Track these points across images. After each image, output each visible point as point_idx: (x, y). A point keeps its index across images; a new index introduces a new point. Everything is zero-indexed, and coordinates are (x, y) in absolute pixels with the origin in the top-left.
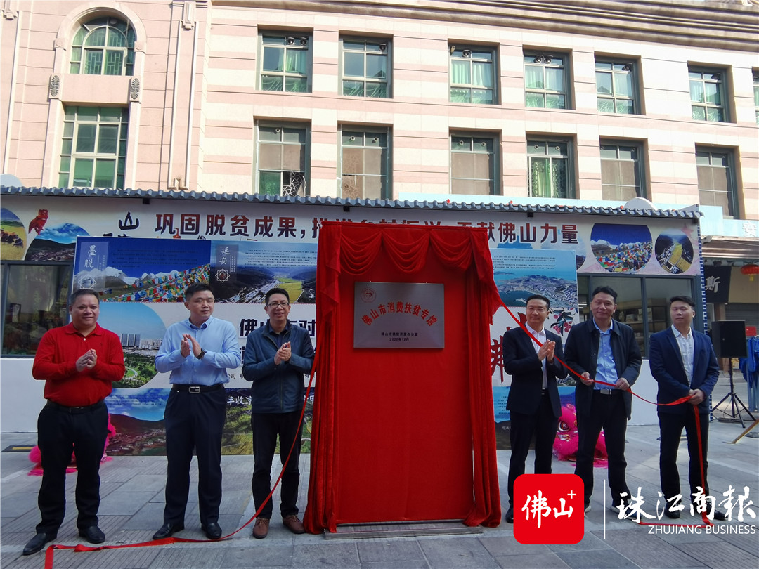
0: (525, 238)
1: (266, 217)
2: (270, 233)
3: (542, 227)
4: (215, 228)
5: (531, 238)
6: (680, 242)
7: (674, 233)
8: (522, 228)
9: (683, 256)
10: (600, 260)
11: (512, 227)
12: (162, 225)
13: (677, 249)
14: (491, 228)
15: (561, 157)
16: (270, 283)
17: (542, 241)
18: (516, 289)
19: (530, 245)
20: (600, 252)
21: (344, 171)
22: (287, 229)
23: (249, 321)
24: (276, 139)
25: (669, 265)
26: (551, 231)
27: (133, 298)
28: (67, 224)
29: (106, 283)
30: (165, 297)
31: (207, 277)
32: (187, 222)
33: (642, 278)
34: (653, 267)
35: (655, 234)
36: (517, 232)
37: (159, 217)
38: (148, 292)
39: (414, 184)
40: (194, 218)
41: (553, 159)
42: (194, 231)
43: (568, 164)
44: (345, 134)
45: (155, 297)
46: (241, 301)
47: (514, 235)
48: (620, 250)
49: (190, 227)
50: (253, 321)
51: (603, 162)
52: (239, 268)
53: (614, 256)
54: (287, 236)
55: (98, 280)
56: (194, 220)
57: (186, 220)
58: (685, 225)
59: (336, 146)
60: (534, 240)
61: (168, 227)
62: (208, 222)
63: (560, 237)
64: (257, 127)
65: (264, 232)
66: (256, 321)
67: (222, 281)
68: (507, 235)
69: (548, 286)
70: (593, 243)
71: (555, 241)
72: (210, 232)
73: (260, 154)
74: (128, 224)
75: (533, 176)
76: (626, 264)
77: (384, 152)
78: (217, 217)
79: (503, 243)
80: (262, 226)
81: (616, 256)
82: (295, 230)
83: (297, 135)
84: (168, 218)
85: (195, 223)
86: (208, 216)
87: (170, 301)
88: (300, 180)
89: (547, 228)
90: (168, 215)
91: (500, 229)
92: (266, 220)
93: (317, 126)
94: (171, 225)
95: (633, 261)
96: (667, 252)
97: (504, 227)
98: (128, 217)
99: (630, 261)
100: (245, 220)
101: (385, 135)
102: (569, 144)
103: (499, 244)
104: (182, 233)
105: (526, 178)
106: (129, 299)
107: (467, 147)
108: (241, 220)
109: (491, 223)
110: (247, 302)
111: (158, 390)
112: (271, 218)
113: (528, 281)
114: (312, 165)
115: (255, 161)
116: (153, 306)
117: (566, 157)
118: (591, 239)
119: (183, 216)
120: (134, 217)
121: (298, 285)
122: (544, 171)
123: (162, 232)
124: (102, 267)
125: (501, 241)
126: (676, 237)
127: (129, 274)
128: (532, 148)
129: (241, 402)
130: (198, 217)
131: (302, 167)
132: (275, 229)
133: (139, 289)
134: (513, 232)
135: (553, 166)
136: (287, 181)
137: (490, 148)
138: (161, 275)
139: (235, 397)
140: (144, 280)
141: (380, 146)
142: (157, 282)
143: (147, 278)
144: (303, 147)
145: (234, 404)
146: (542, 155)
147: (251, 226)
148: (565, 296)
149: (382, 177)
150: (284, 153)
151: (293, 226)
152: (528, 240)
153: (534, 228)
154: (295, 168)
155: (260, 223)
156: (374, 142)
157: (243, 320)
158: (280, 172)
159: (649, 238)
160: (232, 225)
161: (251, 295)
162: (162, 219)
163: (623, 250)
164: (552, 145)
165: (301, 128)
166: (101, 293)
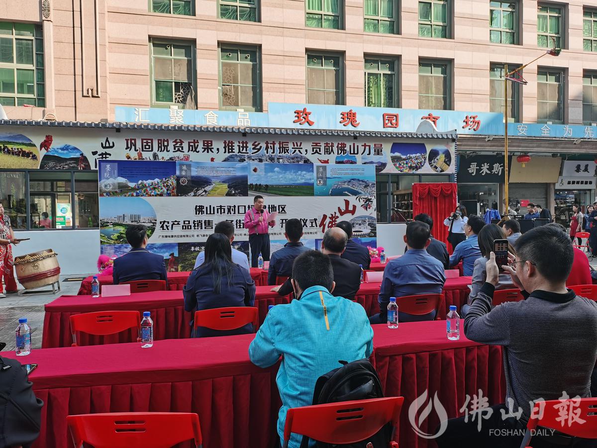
0: (352, 152)
1: (194, 140)
2: (197, 150)
3: (362, 146)
4: (163, 148)
5: (356, 152)
6: (443, 153)
7: (441, 148)
8: (350, 146)
9: (445, 162)
10: (395, 165)
11: (344, 145)
12: (129, 146)
13: (441, 157)
14: (332, 146)
15: (389, 73)
16: (210, 185)
17: (362, 154)
18: (343, 186)
19: (355, 156)
20: (396, 160)
21: (223, 80)
22: (208, 148)
23: (199, 206)
24: (167, 54)
25: (436, 167)
26: (367, 148)
27: (135, 194)
28: (66, 145)
29: (119, 186)
30: (153, 194)
31: (175, 182)
32: (145, 144)
33: (419, 175)
34: (427, 169)
35: (429, 148)
36: (347, 148)
37: (127, 140)
38: (143, 191)
39: (279, 93)
40: (150, 141)
41: (383, 74)
42: (150, 150)
43: (395, 79)
44: (223, 50)
45: (147, 194)
46: (195, 195)
47: (346, 150)
48: (407, 159)
49: (147, 147)
50: (202, 206)
51: (420, 77)
52: (192, 177)
53: (404, 163)
54: (208, 152)
55: (114, 185)
56: (150, 143)
57: (145, 143)
58: (448, 143)
59: (217, 61)
60: (357, 153)
61: (133, 147)
62: (159, 143)
63: (372, 151)
64: (152, 44)
65: (194, 150)
66: (204, 207)
67: (184, 185)
68: (341, 150)
69: (361, 184)
70: (392, 155)
71: (369, 154)
72: (160, 150)
73: (155, 66)
74: (107, 145)
75: (369, 87)
76: (411, 168)
77: (254, 67)
78: (164, 141)
79: (339, 155)
80: (192, 146)
81: (405, 162)
82: (213, 148)
83: (183, 51)
84: (133, 141)
85: (150, 144)
86: (159, 140)
87: (156, 196)
88: (188, 89)
89: (365, 146)
90: (133, 139)
91: (338, 147)
92: (194, 142)
93: (201, 45)
94: (135, 146)
95: (415, 165)
96: (436, 159)
97: (340, 146)
98: (107, 140)
99: (413, 165)
100: (182, 142)
101: (255, 52)
102: (396, 63)
103: (337, 157)
104: (143, 150)
105: (363, 90)
106: (132, 195)
107: (318, 63)
108: (178, 142)
109: (332, 143)
110: (198, 196)
111: (153, 244)
112: (197, 141)
113: (350, 182)
114: (198, 77)
115: (151, 73)
116: (147, 199)
117: (393, 73)
118: (391, 152)
119: (142, 140)
120: (111, 141)
121: (226, 186)
122: (377, 83)
123: (130, 150)
124: (115, 177)
125: (338, 154)
126: (441, 150)
127: (131, 181)
128: (369, 65)
129: (198, 250)
130: (152, 140)
131: (189, 77)
132: (200, 148)
133: (138, 190)
134: (345, 149)
135: (383, 80)
136: (177, 90)
137: (336, 64)
138: (150, 181)
139: (195, 247)
140: (140, 184)
141: (250, 61)
142: (147, 186)
143: (141, 183)
144: (189, 62)
145: (194, 251)
146: (375, 71)
147: (185, 146)
148: (369, 189)
149: (253, 87)
150: (175, 66)
151: (211, 146)
152: (354, 153)
153: (358, 146)
154: (184, 79)
155: (191, 144)
156: (246, 58)
157: (196, 206)
158: (172, 82)
159: (425, 151)
160: (174, 145)
161: (200, 192)
162: (129, 141)
163: (409, 159)
164: (383, 63)
165: (188, 46)
166: (116, 192)
